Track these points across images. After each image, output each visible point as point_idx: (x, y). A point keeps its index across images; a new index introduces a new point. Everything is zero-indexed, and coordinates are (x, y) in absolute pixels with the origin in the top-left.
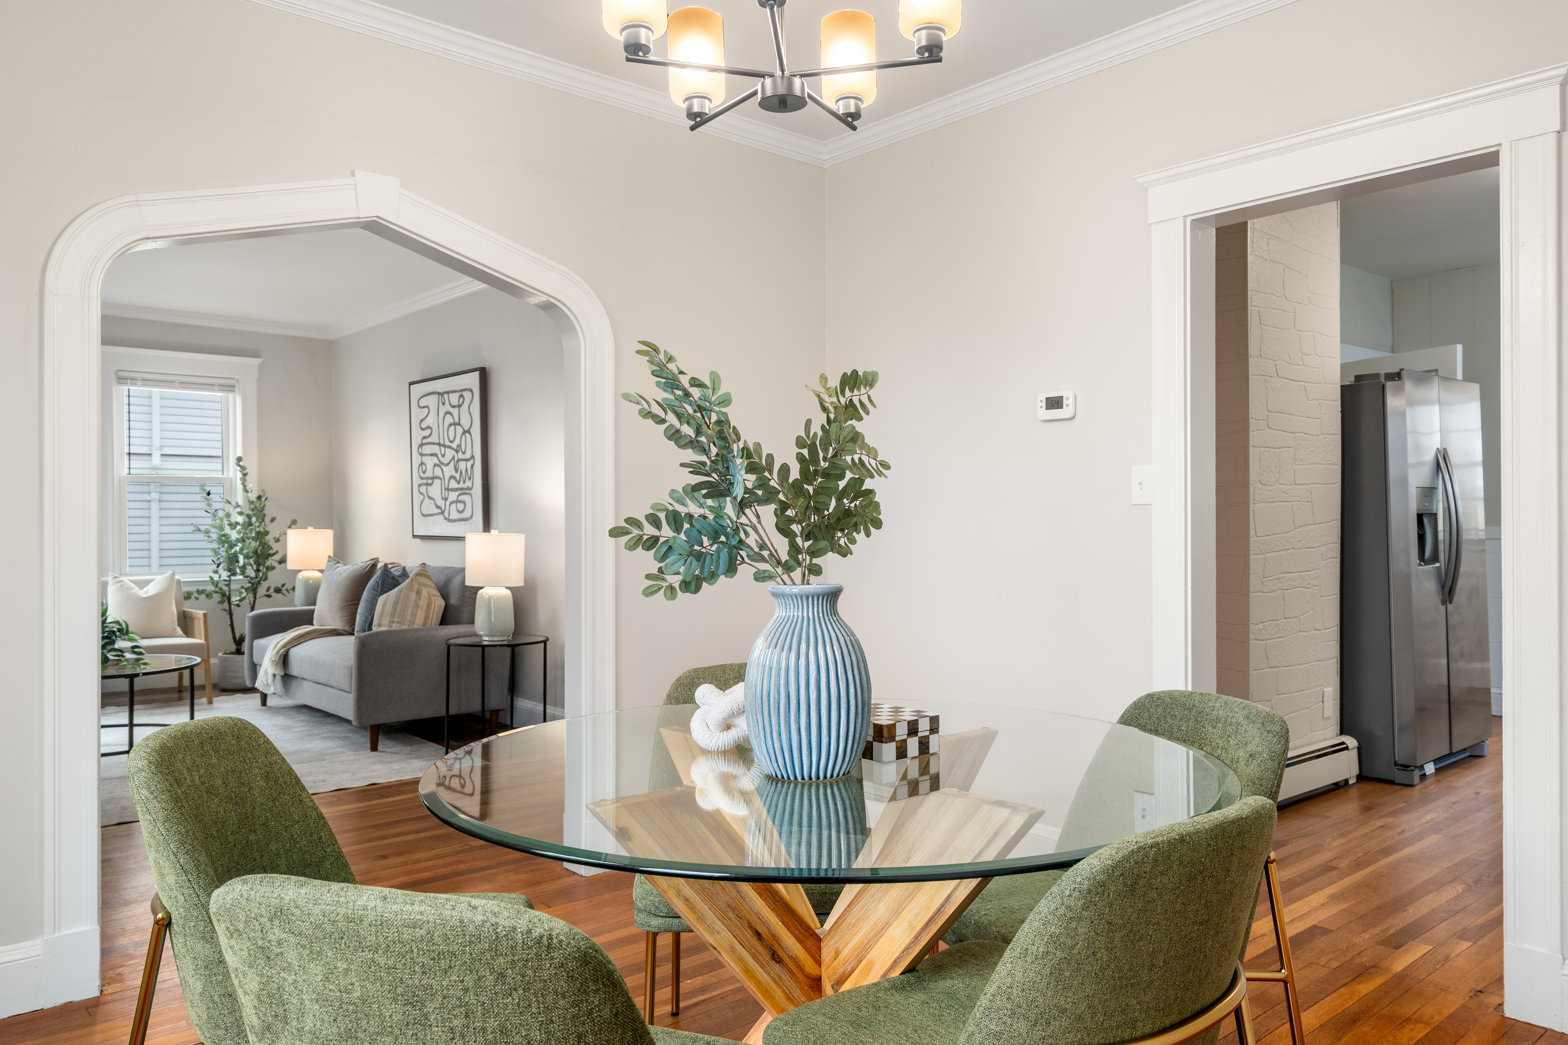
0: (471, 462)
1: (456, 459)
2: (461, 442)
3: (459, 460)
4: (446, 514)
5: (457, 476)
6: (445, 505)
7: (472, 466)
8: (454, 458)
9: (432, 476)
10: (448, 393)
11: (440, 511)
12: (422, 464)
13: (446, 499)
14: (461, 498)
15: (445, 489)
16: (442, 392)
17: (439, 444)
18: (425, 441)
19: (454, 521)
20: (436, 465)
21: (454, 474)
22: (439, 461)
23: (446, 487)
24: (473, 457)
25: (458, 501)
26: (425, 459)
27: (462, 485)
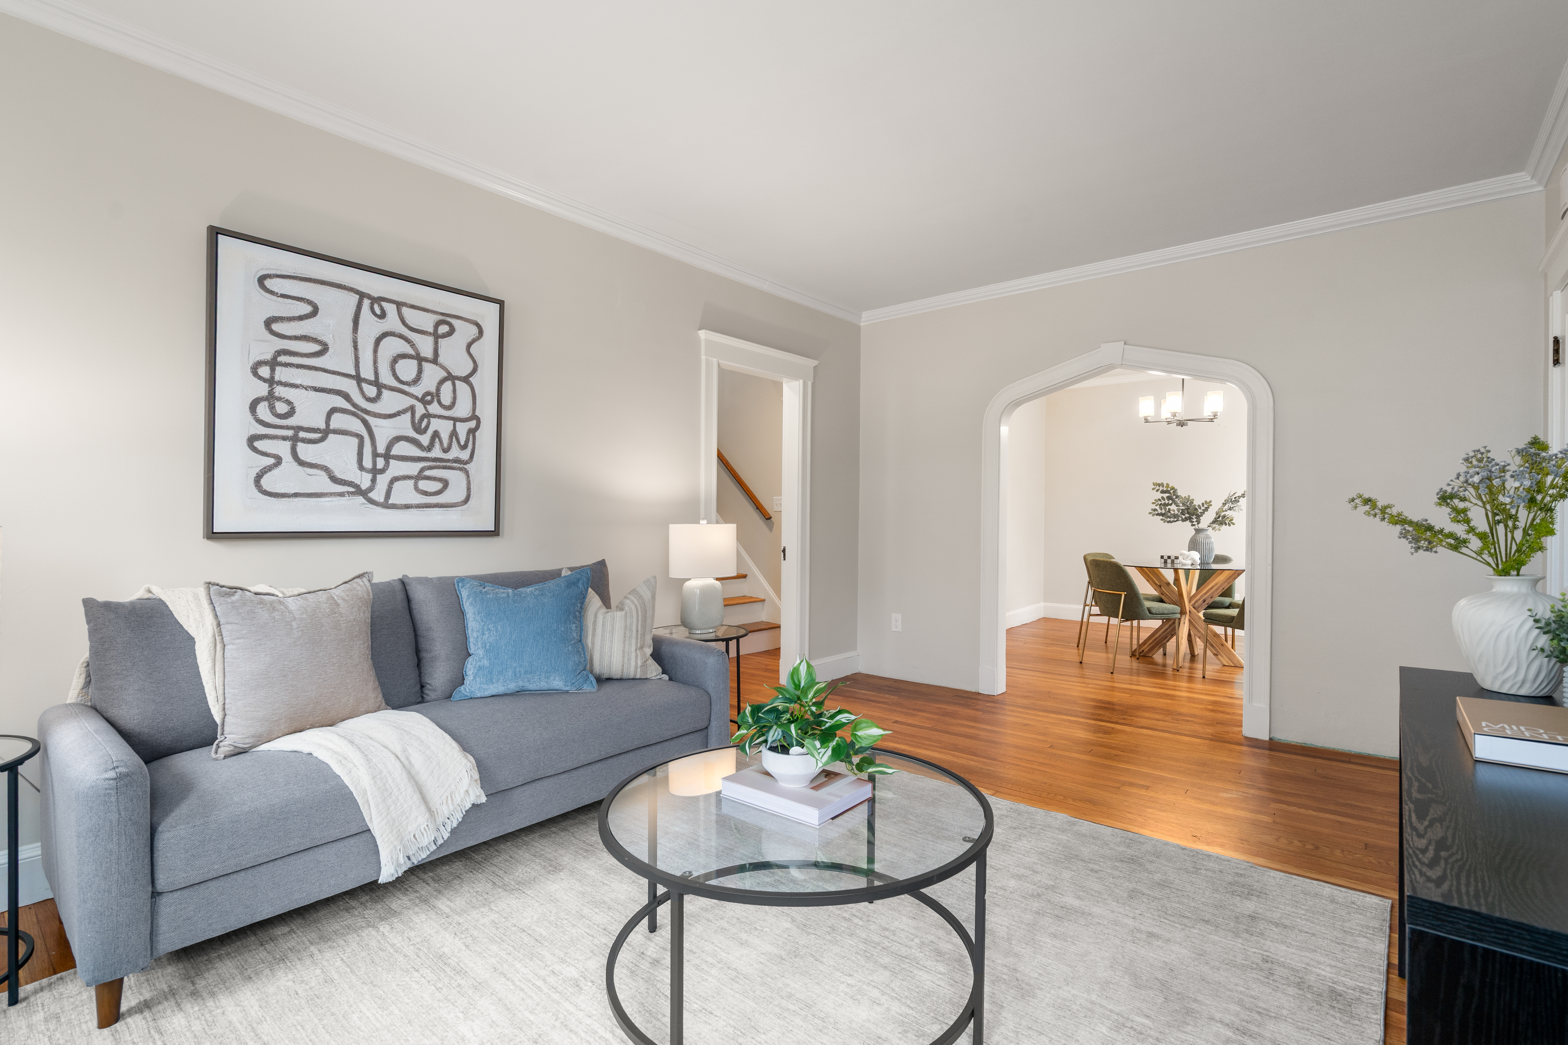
0: (473, 424)
1: (420, 410)
2: (438, 389)
3: (428, 416)
4: (378, 495)
5: (425, 439)
6: (374, 480)
7: (472, 432)
8: (412, 409)
9: (323, 426)
10: (399, 305)
11: (352, 489)
12: (271, 398)
13: (375, 472)
14: (428, 473)
15: (375, 455)
16: (376, 295)
17: (358, 379)
18: (282, 359)
19: (407, 507)
20: (333, 410)
21: (412, 434)
22: (354, 405)
23: (381, 449)
24: (474, 417)
25: (420, 477)
26: (279, 391)
27: (437, 452)
